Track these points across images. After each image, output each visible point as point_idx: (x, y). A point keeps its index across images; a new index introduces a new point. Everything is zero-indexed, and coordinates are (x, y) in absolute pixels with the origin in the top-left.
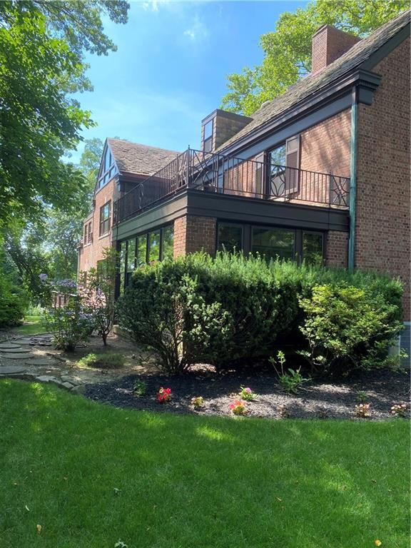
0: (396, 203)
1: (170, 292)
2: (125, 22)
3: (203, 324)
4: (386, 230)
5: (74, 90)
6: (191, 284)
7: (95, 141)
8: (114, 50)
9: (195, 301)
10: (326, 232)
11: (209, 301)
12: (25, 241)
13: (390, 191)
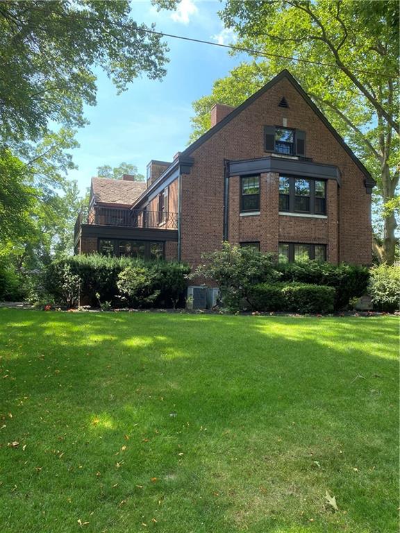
0: (208, 225)
1: (58, 270)
2: (95, 105)
3: (69, 283)
4: (201, 240)
5: (68, 147)
6: (67, 268)
7: (106, 167)
8: (88, 124)
9: (68, 274)
10: (164, 242)
11: (74, 274)
12: (54, 249)
13: (204, 219)
